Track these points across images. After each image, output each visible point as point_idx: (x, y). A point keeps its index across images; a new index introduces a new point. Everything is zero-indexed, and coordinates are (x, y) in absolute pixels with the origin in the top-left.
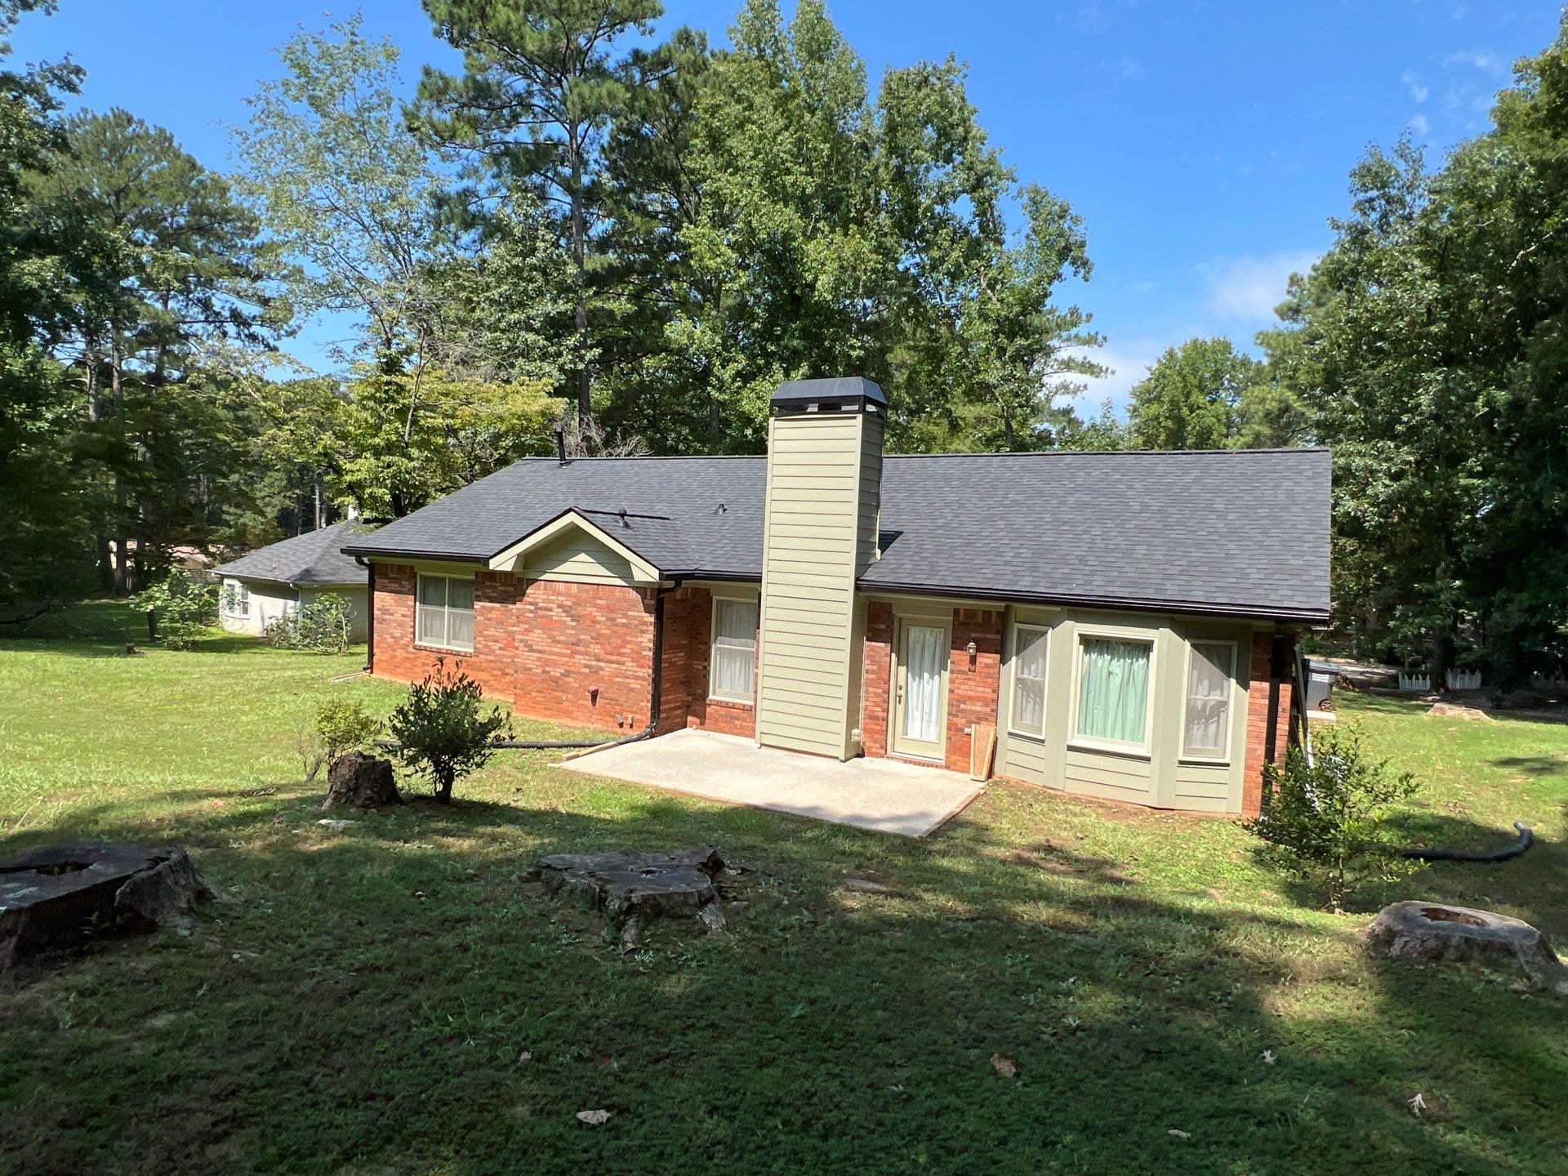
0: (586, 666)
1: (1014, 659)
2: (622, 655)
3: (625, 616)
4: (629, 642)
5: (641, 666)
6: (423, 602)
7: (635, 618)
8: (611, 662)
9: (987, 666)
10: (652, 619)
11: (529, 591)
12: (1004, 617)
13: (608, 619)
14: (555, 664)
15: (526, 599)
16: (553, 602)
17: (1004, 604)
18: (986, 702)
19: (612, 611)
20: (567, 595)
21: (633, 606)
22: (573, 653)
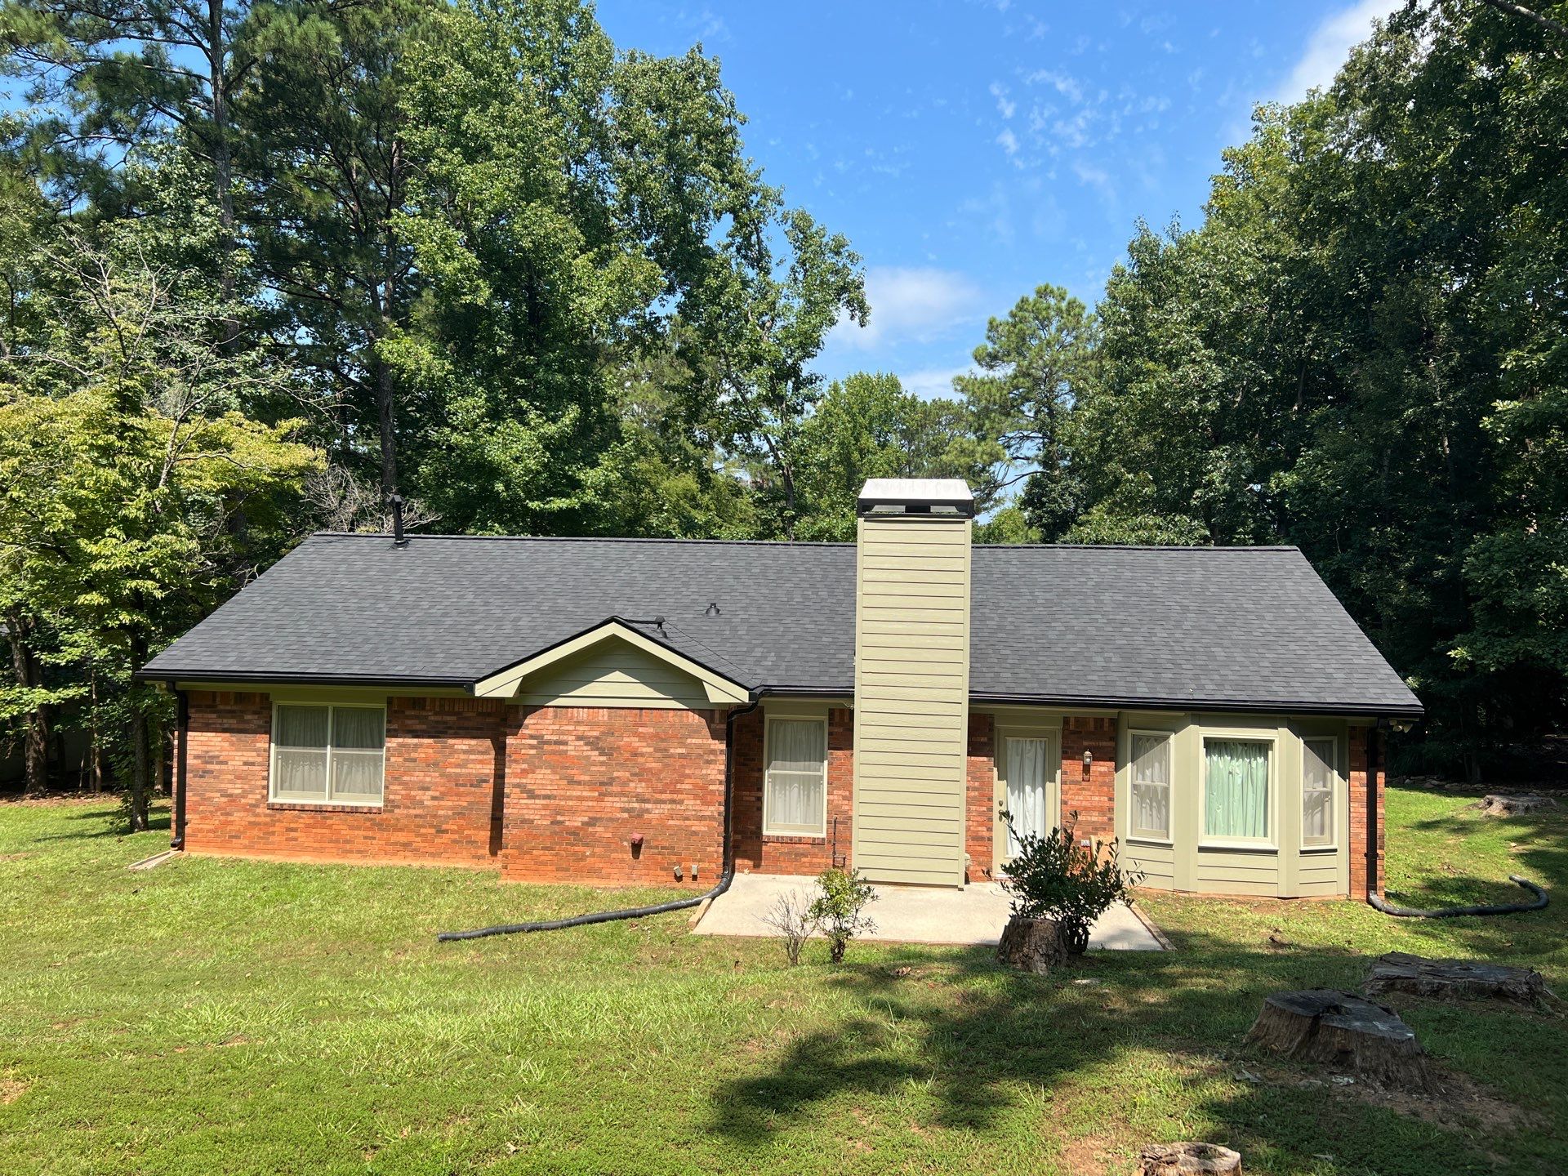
0: (624, 810)
1: (1129, 765)
2: (680, 792)
3: (682, 745)
4: (689, 776)
5: (706, 803)
6: (281, 742)
7: (699, 746)
8: (664, 802)
9: (1102, 774)
10: (723, 747)
11: (527, 722)
12: (1114, 723)
13: (657, 750)
14: (573, 812)
15: (523, 731)
16: (569, 733)
17: (1116, 711)
18: (1102, 811)
19: (663, 740)
20: (592, 724)
21: (694, 732)
22: (602, 795)
